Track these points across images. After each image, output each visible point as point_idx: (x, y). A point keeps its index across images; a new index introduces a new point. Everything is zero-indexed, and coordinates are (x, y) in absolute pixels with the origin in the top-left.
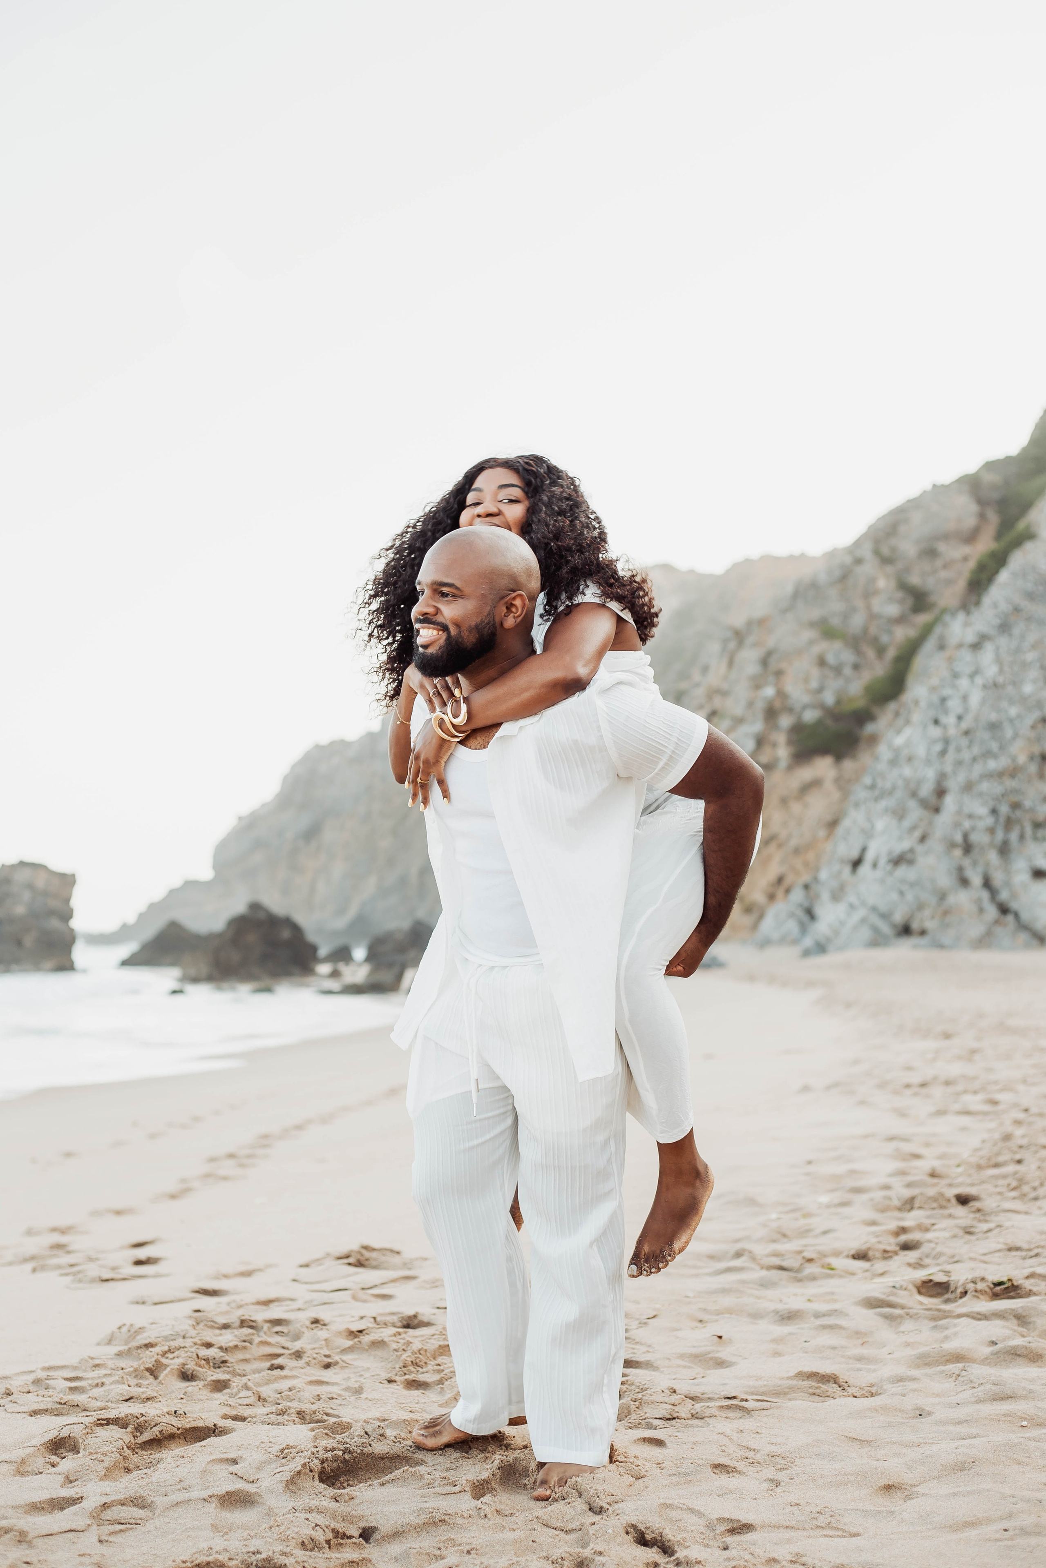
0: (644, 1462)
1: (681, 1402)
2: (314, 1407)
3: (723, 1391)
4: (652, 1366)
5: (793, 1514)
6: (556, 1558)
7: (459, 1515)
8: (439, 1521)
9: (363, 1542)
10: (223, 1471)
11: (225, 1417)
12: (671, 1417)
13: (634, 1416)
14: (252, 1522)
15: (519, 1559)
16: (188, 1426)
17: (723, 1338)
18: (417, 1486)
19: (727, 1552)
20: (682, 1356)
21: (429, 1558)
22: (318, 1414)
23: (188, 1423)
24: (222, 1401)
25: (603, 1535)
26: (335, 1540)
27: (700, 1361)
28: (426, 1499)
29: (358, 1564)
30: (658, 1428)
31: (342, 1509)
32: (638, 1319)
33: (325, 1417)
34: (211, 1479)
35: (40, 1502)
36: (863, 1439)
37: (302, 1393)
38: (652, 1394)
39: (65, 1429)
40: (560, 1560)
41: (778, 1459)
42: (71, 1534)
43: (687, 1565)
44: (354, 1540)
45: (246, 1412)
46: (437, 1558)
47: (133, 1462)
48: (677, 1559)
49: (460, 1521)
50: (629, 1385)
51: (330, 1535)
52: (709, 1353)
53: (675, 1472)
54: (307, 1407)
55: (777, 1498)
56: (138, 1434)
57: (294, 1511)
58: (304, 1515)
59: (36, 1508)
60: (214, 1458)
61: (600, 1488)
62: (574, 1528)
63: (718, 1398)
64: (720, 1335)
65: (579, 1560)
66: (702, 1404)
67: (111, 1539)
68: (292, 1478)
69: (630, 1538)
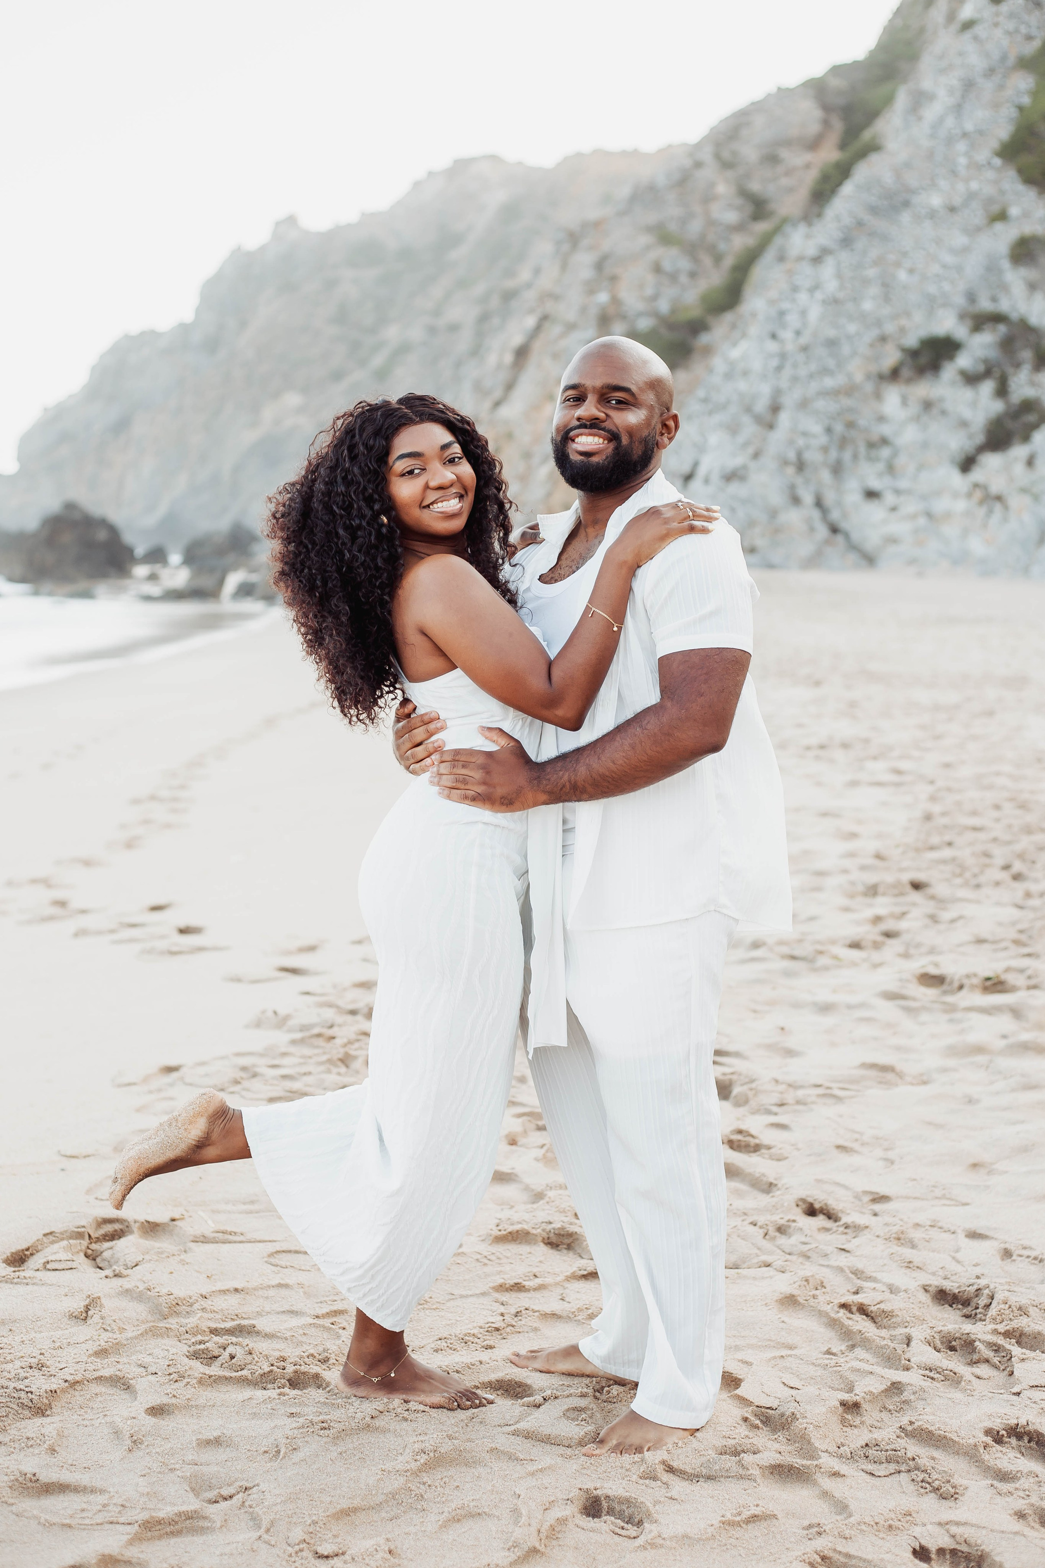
0: (782, 1145)
1: (784, 1089)
5: (915, 1187)
12: (782, 1104)
17: (785, 1029)
19: (880, 1218)
27: (777, 1050)
30: (777, 1113)
36: (936, 1123)
38: (761, 1083)
41: (883, 1141)
43: (856, 1229)
48: (845, 1224)
53: (810, 1153)
55: (896, 1174)
63: (810, 1086)
66: (800, 1092)
69: (802, 1210)
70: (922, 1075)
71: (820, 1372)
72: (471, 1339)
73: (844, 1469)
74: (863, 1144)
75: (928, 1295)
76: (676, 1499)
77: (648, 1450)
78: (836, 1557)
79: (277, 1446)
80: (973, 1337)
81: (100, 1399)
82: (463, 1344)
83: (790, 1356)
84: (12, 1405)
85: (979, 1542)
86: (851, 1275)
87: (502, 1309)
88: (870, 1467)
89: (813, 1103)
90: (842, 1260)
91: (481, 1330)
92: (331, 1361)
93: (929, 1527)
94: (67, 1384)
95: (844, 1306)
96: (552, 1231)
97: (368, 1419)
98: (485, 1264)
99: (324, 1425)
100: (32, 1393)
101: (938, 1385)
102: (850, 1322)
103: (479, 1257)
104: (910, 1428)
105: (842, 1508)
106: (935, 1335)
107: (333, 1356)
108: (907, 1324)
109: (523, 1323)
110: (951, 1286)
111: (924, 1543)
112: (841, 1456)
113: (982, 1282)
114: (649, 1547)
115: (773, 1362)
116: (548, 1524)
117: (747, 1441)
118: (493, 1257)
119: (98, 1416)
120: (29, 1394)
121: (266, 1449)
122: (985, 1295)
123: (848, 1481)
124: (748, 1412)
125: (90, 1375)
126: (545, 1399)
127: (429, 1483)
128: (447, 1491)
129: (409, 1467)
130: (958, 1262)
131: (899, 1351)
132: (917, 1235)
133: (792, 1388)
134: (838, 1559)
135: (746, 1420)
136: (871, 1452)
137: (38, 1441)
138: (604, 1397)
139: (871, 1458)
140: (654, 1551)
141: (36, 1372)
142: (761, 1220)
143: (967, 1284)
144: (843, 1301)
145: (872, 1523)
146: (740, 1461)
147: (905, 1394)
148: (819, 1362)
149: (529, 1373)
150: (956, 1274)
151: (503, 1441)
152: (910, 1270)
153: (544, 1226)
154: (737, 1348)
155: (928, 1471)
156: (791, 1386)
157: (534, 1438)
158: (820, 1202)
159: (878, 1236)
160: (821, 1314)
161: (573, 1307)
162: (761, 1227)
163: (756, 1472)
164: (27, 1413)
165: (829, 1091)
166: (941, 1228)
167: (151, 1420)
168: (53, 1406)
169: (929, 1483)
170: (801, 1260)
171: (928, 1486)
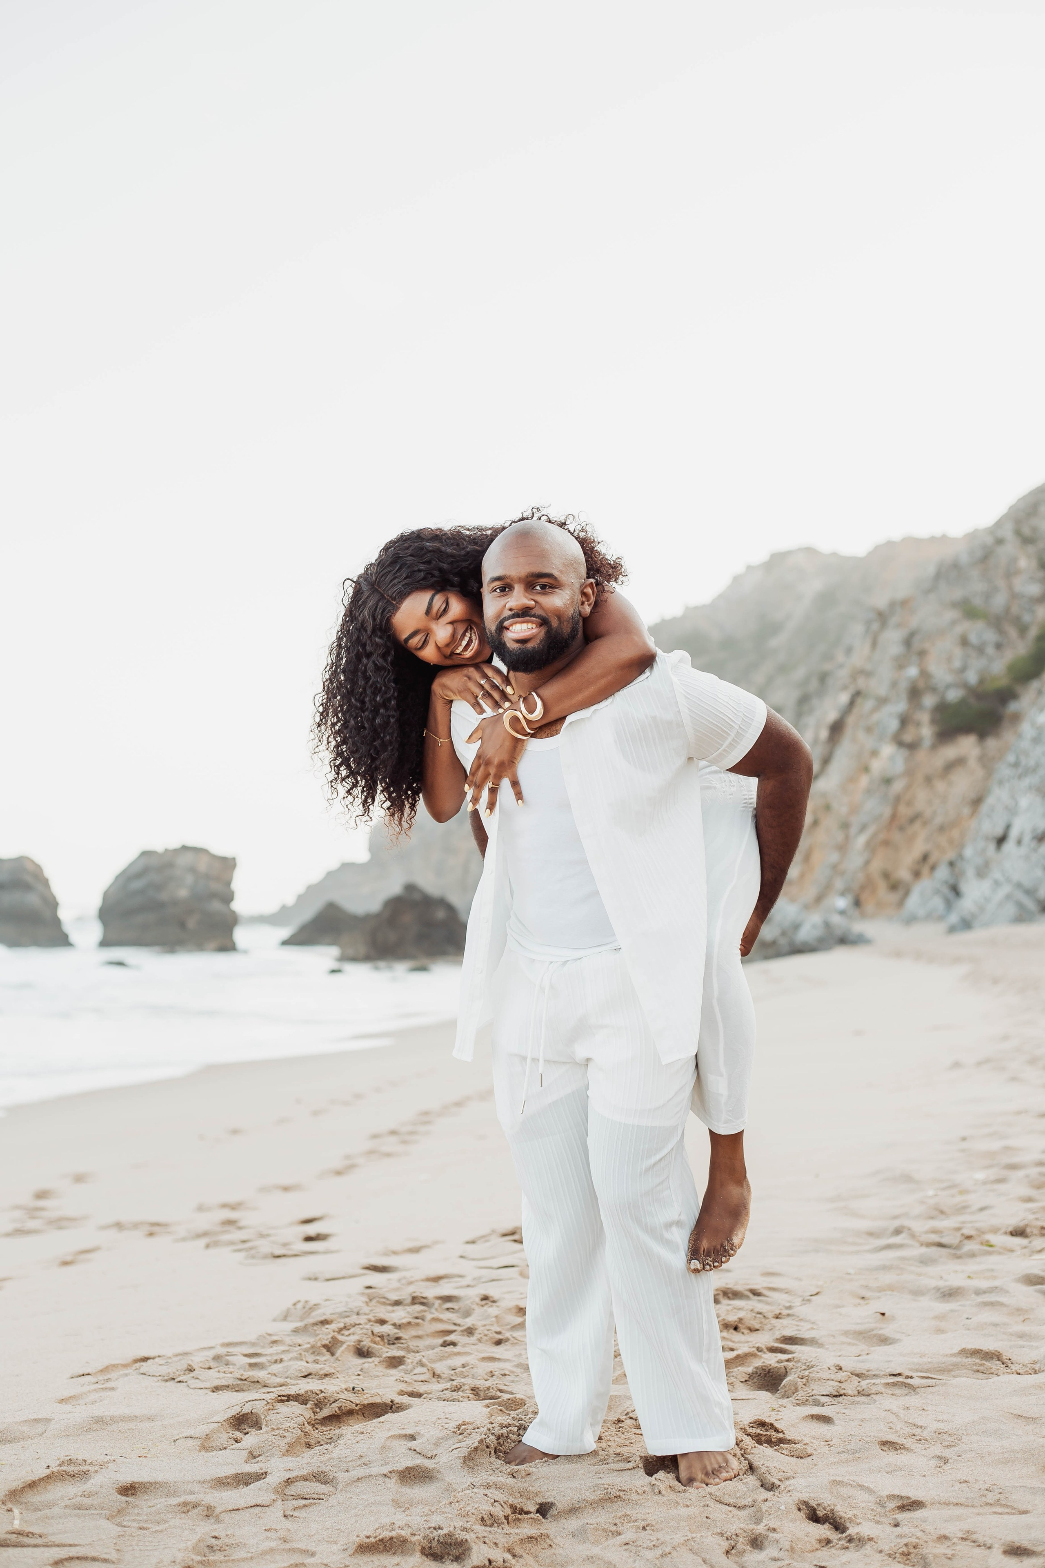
0: (812, 1440)
1: (847, 1378)
2: (487, 1384)
3: (888, 1368)
4: (817, 1343)
5: (962, 1491)
6: (730, 1534)
7: (634, 1491)
8: (615, 1497)
9: (541, 1517)
10: (402, 1446)
11: (402, 1393)
12: (837, 1394)
13: (801, 1393)
14: (432, 1497)
15: (694, 1535)
16: (366, 1402)
17: (886, 1315)
18: (591, 1462)
19: (898, 1529)
20: (846, 1333)
21: (605, 1534)
22: (492, 1390)
23: (365, 1399)
24: (397, 1378)
25: (776, 1511)
26: (513, 1515)
27: (864, 1337)
28: (601, 1475)
29: (537, 1539)
30: (825, 1404)
31: (519, 1485)
32: (801, 1296)
33: (499, 1394)
34: (391, 1455)
35: (226, 1477)
36: (1028, 1416)
37: (475, 1370)
38: (818, 1371)
39: (247, 1405)
40: (734, 1537)
41: (946, 1436)
42: (257, 1509)
43: (860, 1542)
44: (531, 1515)
45: (422, 1388)
46: (613, 1534)
47: (314, 1438)
48: (850, 1535)
49: (634, 1497)
50: (796, 1362)
51: (508, 1511)
52: (873, 1330)
53: (844, 1450)
54: (481, 1384)
55: (945, 1475)
56: (318, 1410)
57: (473, 1487)
58: (482, 1491)
59: (221, 1483)
60: (393, 1434)
61: (771, 1465)
62: (747, 1504)
63: (884, 1375)
64: (882, 1312)
65: (753, 1536)
66: (868, 1381)
67: (295, 1514)
68: (470, 1454)
69: (802, 1515)
70: (1035, 1363)
74: (917, 1441)
89: (878, 1393)
96: (438, 1538)
132: (935, 1550)
153: (429, 1531)
158: (824, 1509)
165: (905, 1380)
166: (974, 1541)
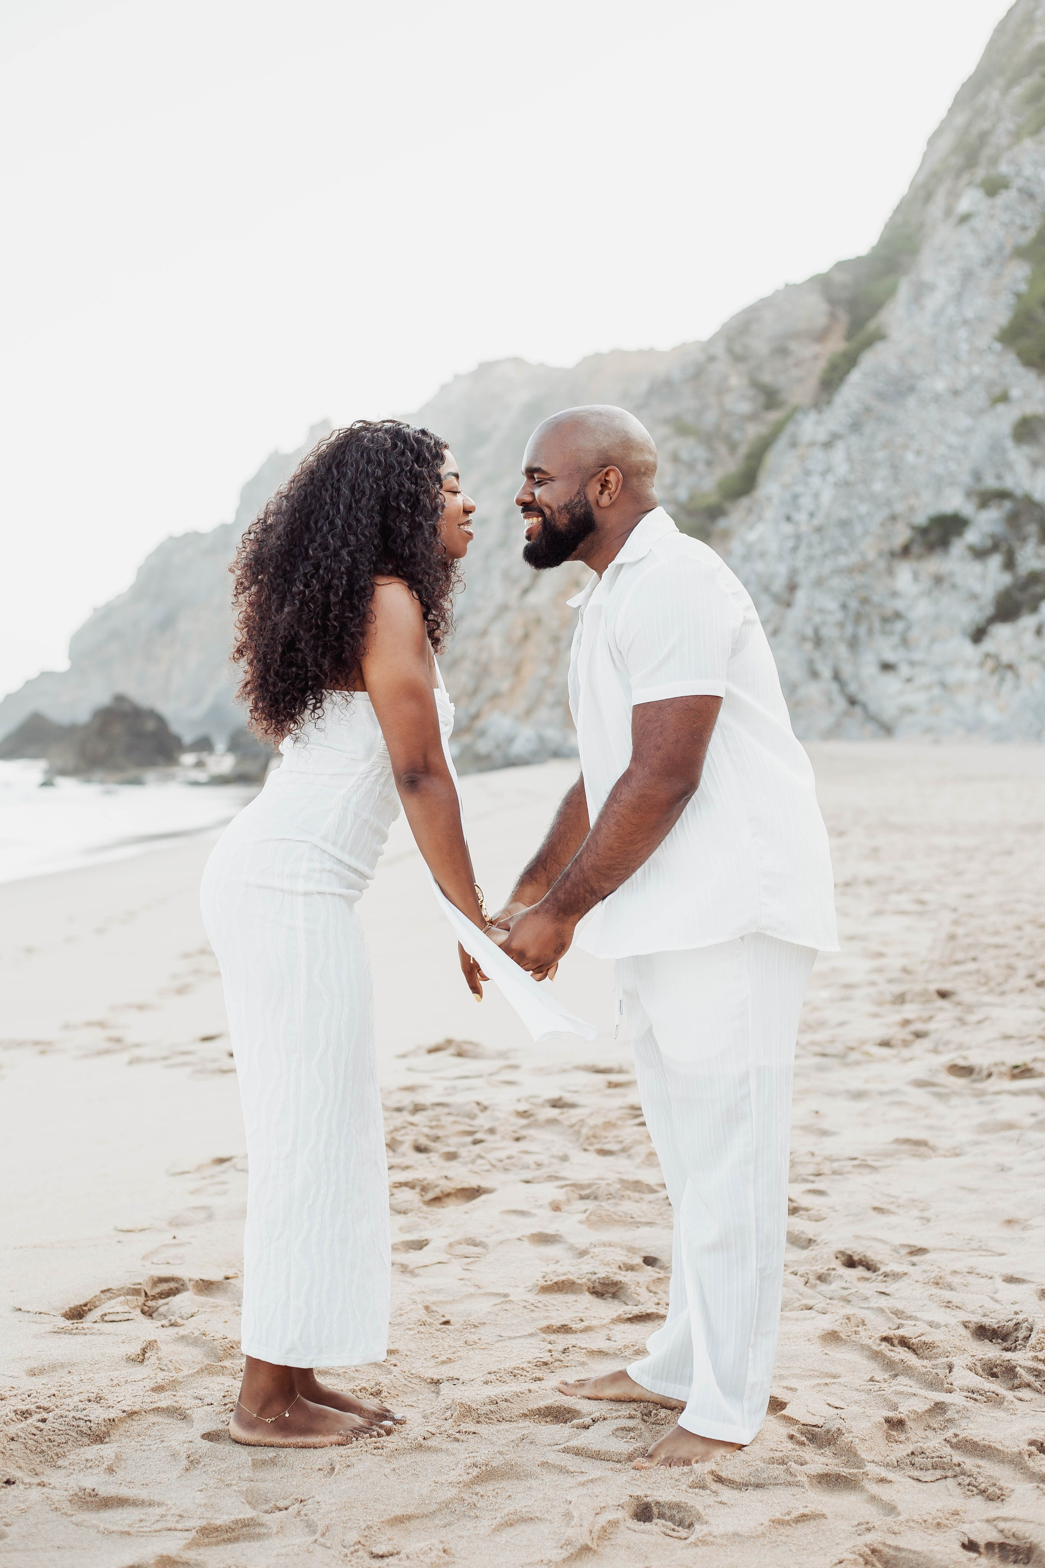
0: (819, 1207)
3: (847, 1153)
5: (951, 1241)
10: (517, 1220)
11: (478, 1179)
12: (820, 1173)
16: (461, 1188)
19: (918, 1266)
30: (815, 1182)
34: (512, 1225)
36: (970, 1188)
41: (919, 1202)
42: (441, 1265)
43: (895, 1276)
48: (883, 1273)
52: (813, 1125)
53: (847, 1214)
55: (933, 1230)
56: (425, 1193)
63: (845, 1159)
64: (815, 1111)
70: (955, 1148)
71: (864, 1396)
72: (520, 1372)
73: (890, 1476)
74: (899, 1206)
75: (968, 1331)
76: (726, 1504)
77: (697, 1462)
78: (886, 1550)
79: (331, 1465)
80: (1014, 1363)
81: (157, 1427)
82: (512, 1377)
83: (835, 1383)
84: (70, 1433)
85: (1027, 1535)
86: (891, 1315)
87: (550, 1347)
88: (917, 1474)
89: (849, 1172)
90: (883, 1302)
91: (530, 1365)
92: (383, 1394)
93: (977, 1524)
94: (125, 1414)
95: (885, 1339)
96: (597, 1281)
97: (420, 1439)
98: (532, 1311)
99: (377, 1445)
100: (90, 1421)
101: (981, 1406)
102: (892, 1354)
103: (526, 1304)
104: (954, 1440)
105: (891, 1509)
106: (976, 1363)
107: (385, 1389)
108: (948, 1354)
109: (570, 1358)
110: (990, 1322)
111: (972, 1537)
112: (888, 1465)
113: (1020, 1317)
114: (700, 1544)
115: (817, 1388)
116: (600, 1525)
117: (794, 1453)
118: (539, 1305)
119: (155, 1442)
120: (88, 1423)
121: (320, 1467)
122: (1024, 1328)
123: (895, 1486)
124: (794, 1430)
125: (146, 1407)
126: (594, 1421)
127: (482, 1493)
128: (499, 1500)
129: (461, 1479)
130: (997, 1301)
131: (941, 1376)
132: (956, 1280)
133: (837, 1408)
134: (888, 1553)
135: (791, 1437)
136: (917, 1460)
137: (97, 1463)
138: (652, 1420)
139: (917, 1465)
140: (704, 1548)
141: (95, 1405)
142: (802, 1270)
143: (1006, 1319)
144: (884, 1334)
145: (921, 1521)
146: (787, 1469)
147: (949, 1413)
148: (864, 1387)
149: (577, 1400)
150: (994, 1311)
151: (553, 1457)
152: (949, 1309)
153: (589, 1276)
154: (782, 1377)
155: (974, 1476)
156: (837, 1406)
157: (584, 1455)
158: (859, 1254)
159: (917, 1281)
160: (863, 1347)
161: (620, 1344)
162: (801, 1276)
163: (805, 1479)
164: (86, 1440)
165: (864, 1163)
166: (978, 1274)
167: (207, 1444)
168: (112, 1434)
169: (976, 1487)
170: (842, 1303)
171: (974, 1489)
